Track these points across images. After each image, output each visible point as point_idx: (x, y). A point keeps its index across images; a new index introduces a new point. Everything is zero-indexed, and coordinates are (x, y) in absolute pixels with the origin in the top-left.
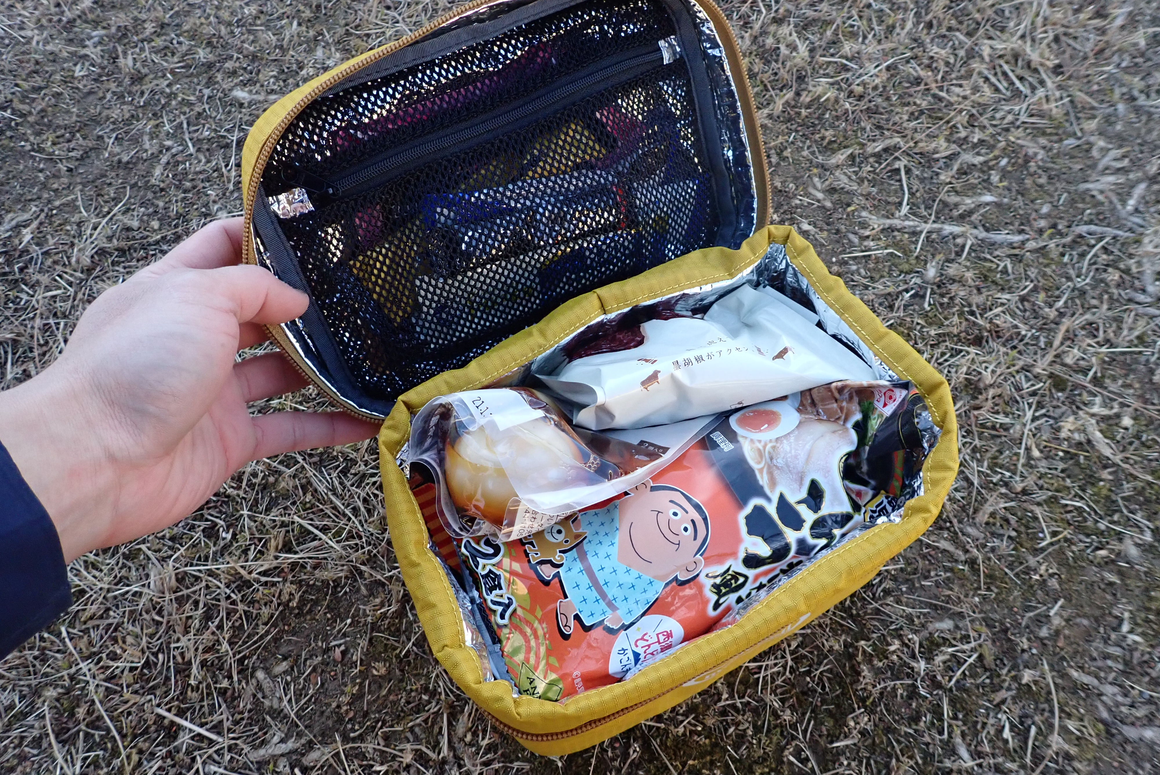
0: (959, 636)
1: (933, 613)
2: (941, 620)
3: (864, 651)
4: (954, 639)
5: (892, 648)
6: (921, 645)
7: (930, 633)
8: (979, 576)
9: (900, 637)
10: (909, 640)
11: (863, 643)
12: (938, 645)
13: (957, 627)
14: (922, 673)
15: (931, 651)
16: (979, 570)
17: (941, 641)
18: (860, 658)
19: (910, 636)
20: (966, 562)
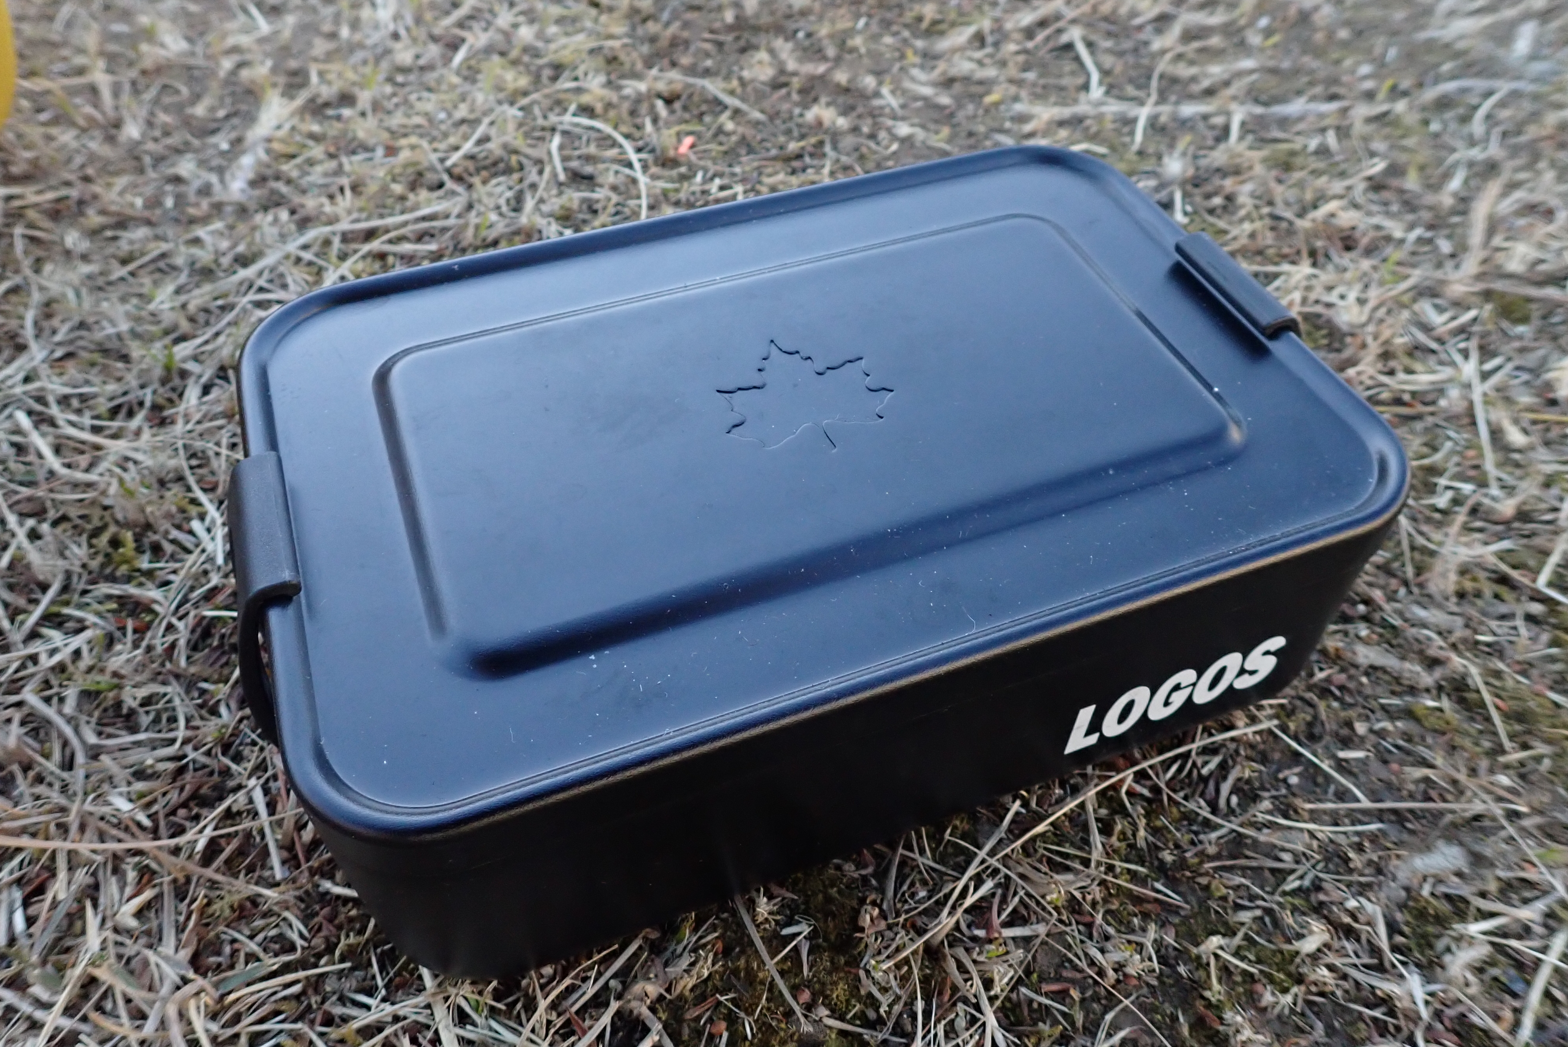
0: (1493, 887)
1: (1394, 833)
2: (1427, 848)
3: (1225, 970)
4: (1483, 895)
5: (1309, 945)
6: (1392, 928)
7: (1407, 889)
8: (1488, 719)
9: (1319, 910)
10: (1353, 915)
11: (1215, 941)
12: (1441, 921)
13: (1478, 860)
14: (1425, 1013)
15: (1426, 942)
16: (1483, 705)
17: (1445, 907)
18: (1216, 990)
19: (1352, 904)
20: (1440, 688)
